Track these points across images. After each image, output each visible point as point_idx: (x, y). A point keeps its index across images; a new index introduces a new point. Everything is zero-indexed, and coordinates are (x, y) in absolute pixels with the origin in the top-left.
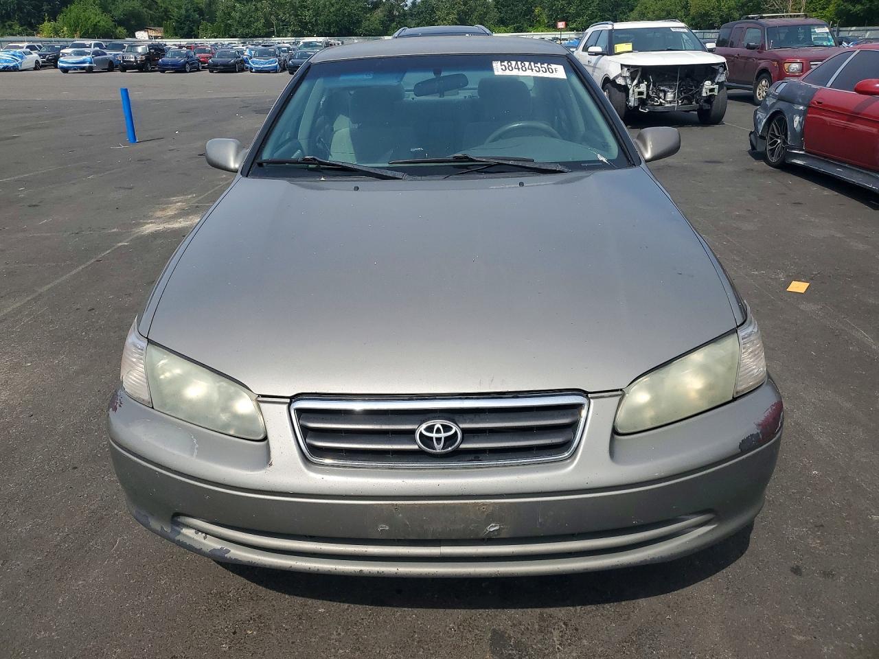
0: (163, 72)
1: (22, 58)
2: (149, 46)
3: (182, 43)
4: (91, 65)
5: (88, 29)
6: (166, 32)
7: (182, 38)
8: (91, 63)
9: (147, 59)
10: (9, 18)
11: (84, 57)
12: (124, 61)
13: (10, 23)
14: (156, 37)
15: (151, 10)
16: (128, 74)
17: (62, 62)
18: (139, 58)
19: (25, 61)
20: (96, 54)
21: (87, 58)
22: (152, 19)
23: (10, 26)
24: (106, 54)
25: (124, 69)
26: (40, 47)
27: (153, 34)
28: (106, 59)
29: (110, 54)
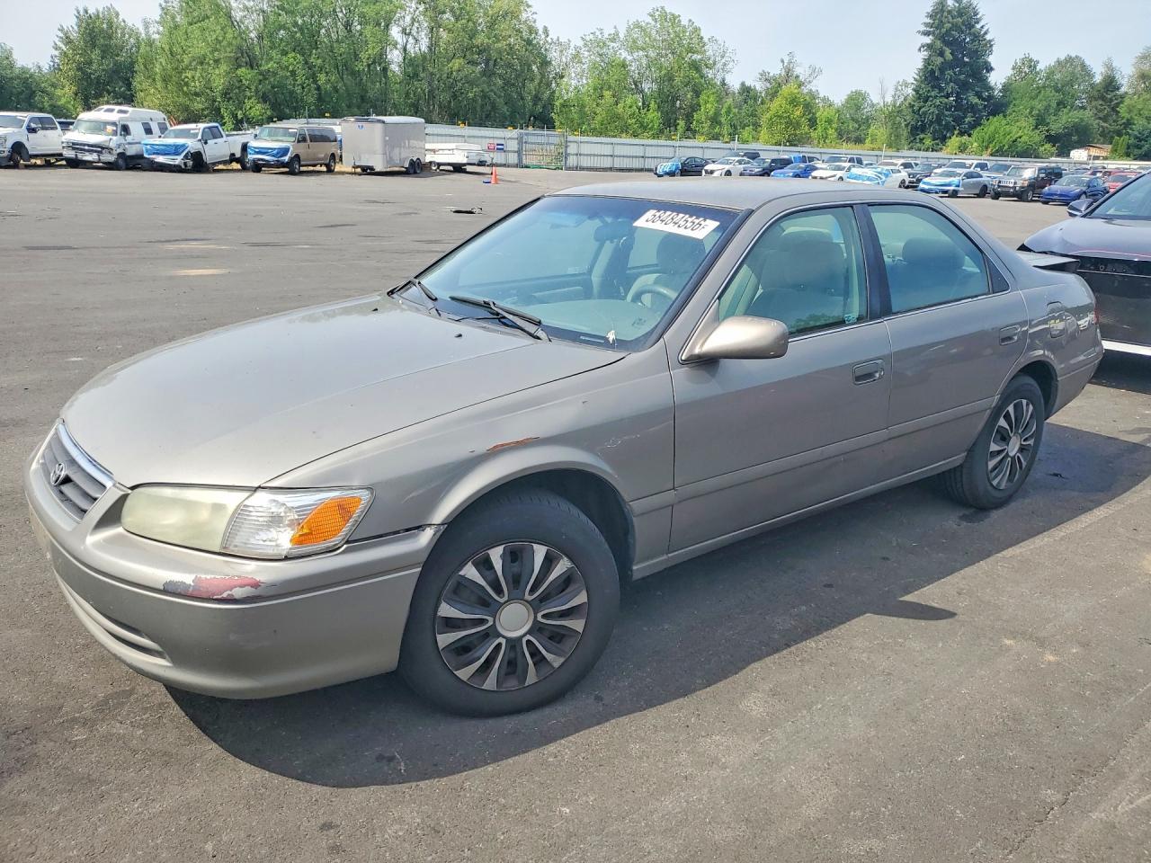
0: (1046, 203)
1: (887, 176)
2: (1040, 169)
3: (1132, 167)
4: (956, 188)
5: (1004, 146)
6: (1114, 151)
7: (1135, 159)
8: (958, 186)
9: (1029, 186)
10: (923, 131)
11: (952, 179)
12: (999, 186)
13: (922, 136)
14: (1096, 158)
15: (1105, 122)
16: (1002, 201)
17: (924, 183)
18: (1019, 184)
19: (889, 179)
20: (969, 176)
21: (955, 180)
22: (1103, 134)
23: (921, 140)
24: (981, 177)
25: (997, 196)
26: (916, 165)
27: (1094, 152)
28: (978, 183)
29: (986, 177)
